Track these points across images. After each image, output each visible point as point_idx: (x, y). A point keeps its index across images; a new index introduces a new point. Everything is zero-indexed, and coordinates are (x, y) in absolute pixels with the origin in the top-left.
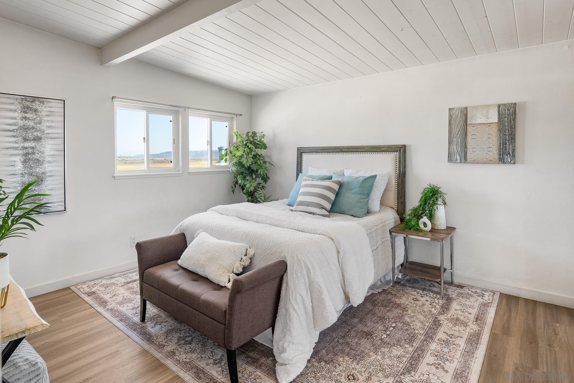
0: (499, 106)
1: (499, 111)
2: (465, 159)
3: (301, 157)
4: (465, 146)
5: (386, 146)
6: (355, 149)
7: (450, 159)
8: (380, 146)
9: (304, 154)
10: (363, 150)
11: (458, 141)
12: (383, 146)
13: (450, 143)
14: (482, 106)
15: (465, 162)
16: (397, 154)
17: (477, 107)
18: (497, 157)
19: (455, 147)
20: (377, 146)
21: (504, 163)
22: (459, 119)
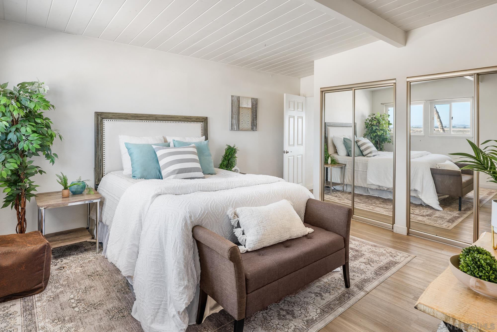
0: (252, 98)
1: (252, 102)
2: (239, 129)
3: (102, 123)
4: (239, 121)
5: (195, 117)
6: (169, 119)
7: (232, 129)
8: (191, 117)
9: (105, 120)
10: (177, 119)
11: (236, 117)
12: (193, 117)
13: (232, 118)
14: (246, 97)
15: (238, 130)
16: (202, 124)
17: (244, 97)
18: (250, 127)
19: (234, 121)
20: (189, 117)
21: (253, 130)
22: (236, 103)
